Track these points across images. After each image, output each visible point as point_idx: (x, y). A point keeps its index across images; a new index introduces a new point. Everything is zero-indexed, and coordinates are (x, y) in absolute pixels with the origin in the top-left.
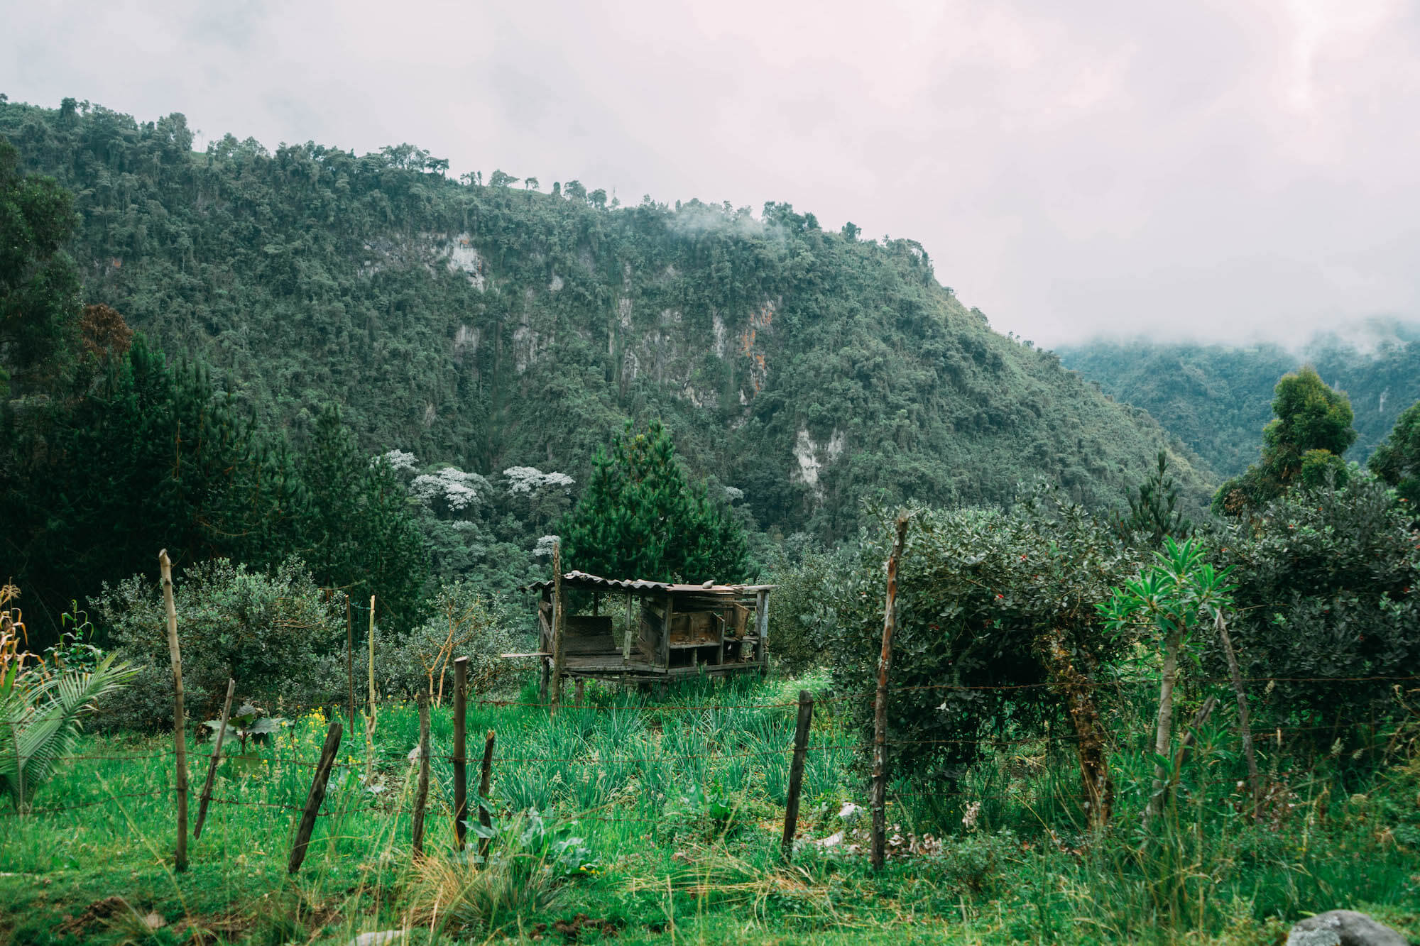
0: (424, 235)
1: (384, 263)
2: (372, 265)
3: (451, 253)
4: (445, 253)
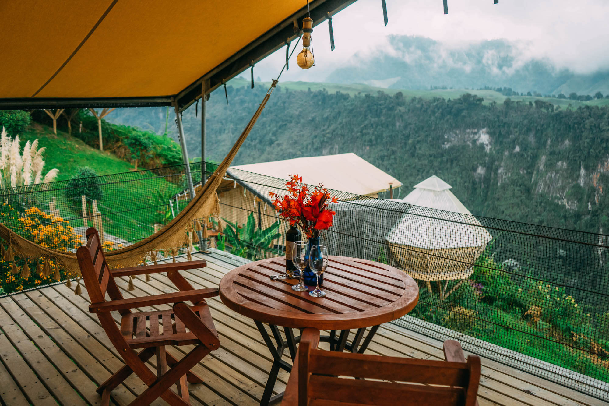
0: (468, 130)
1: (451, 142)
2: (447, 144)
3: (480, 137)
4: (476, 137)
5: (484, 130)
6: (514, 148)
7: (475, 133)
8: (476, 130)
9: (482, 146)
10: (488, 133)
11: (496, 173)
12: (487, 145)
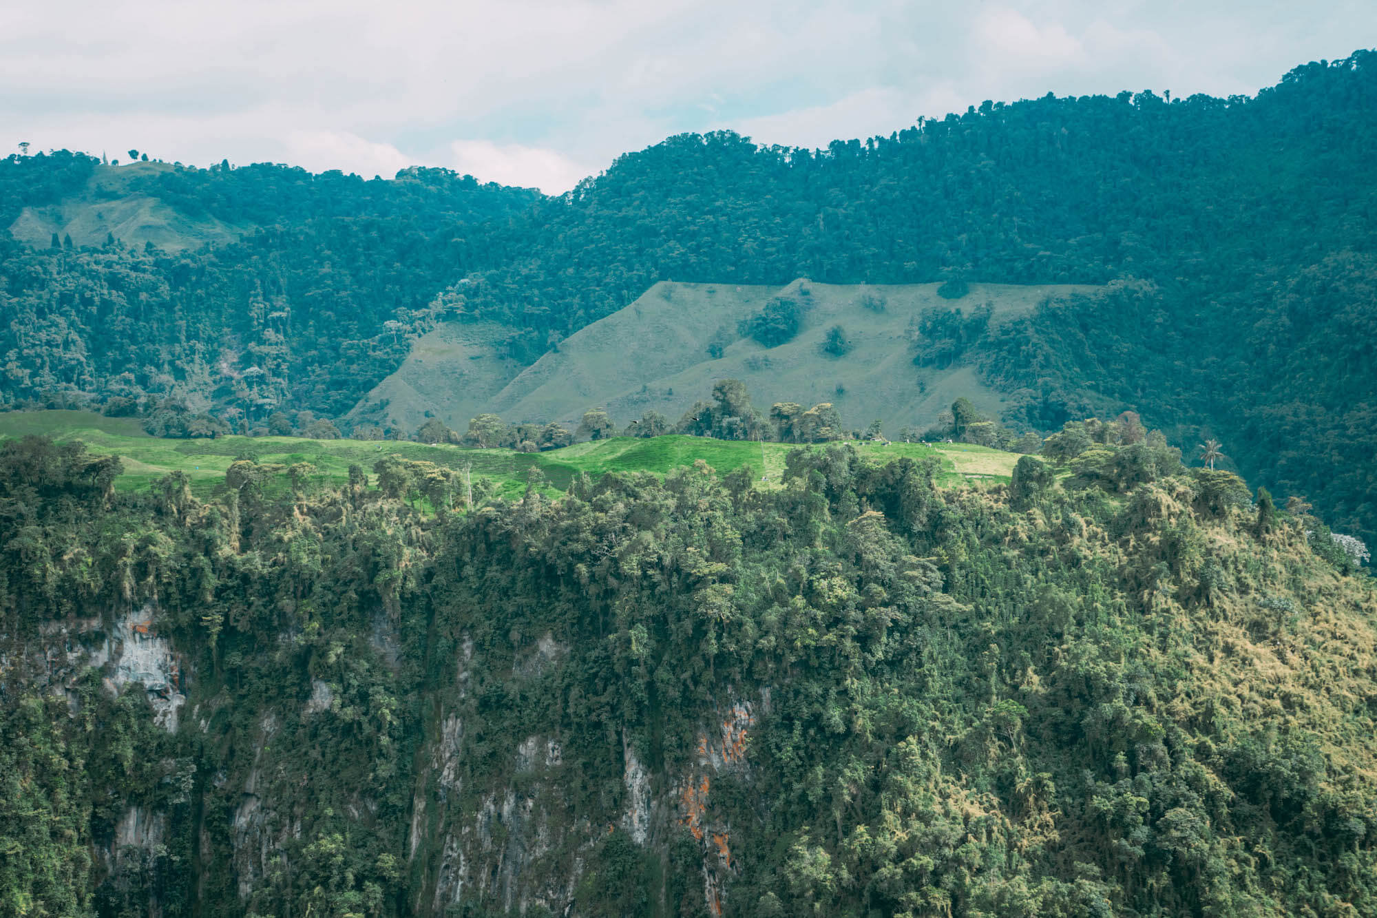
0: (53, 628)
3: (118, 654)
4: (101, 657)
5: (142, 618)
6: (305, 695)
7: (93, 640)
8: (96, 624)
9: (136, 702)
10: (160, 631)
11: (223, 837)
12: (162, 694)
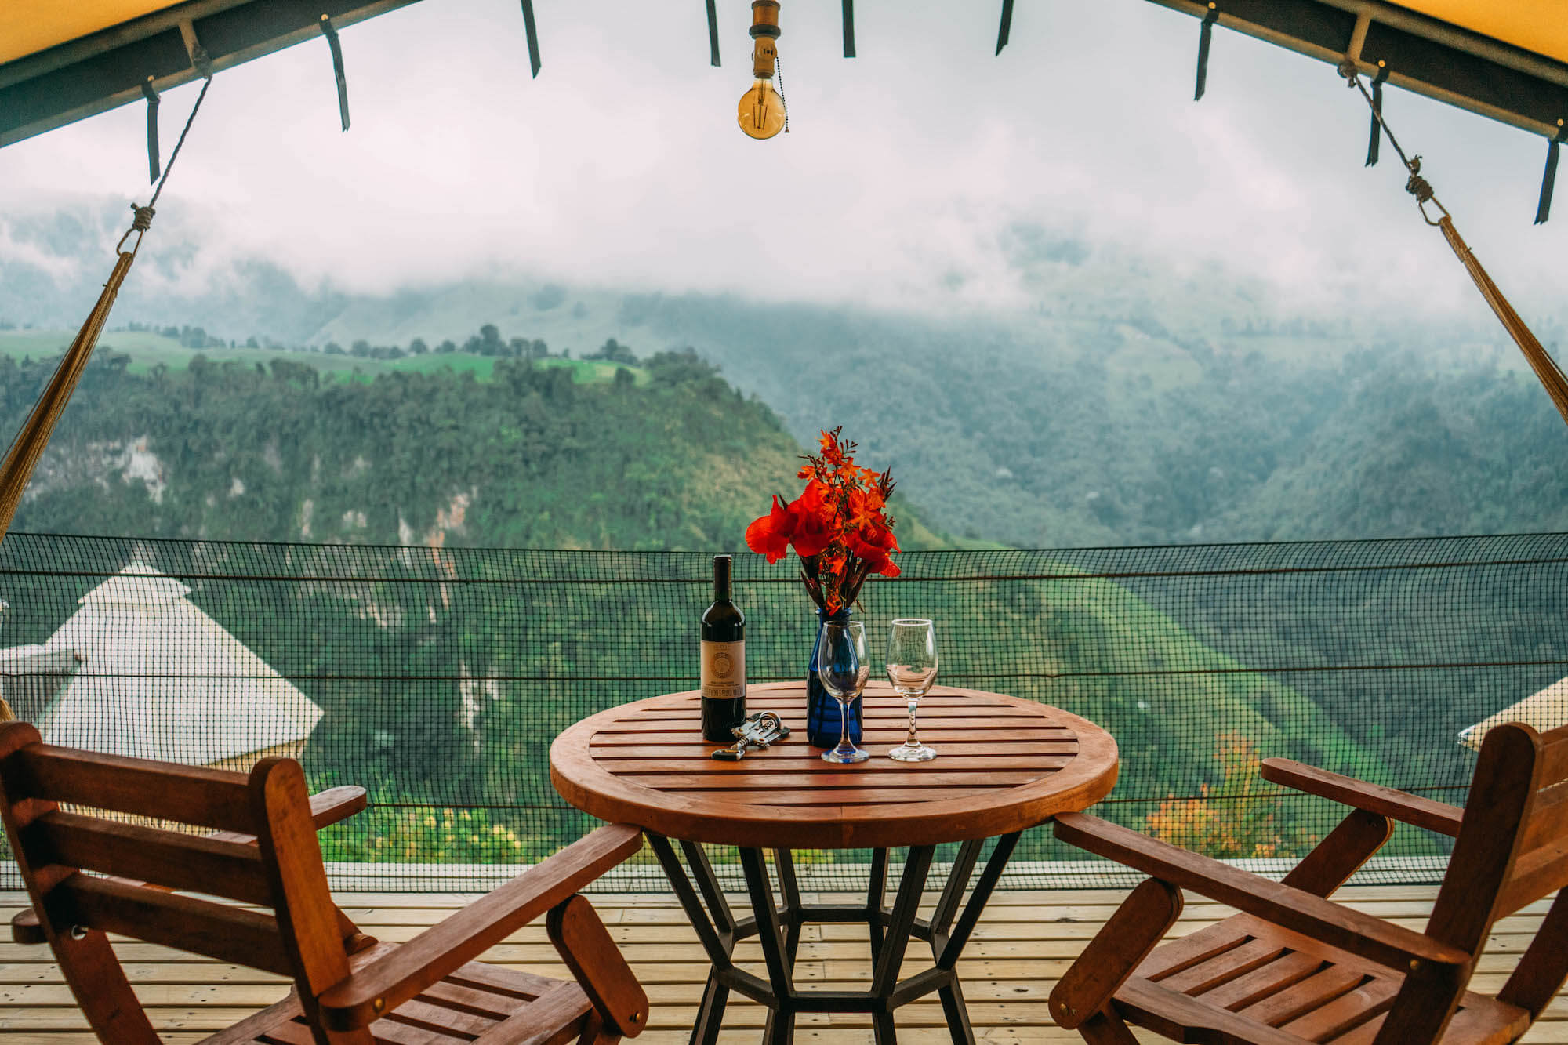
0: (94, 446)
1: (46, 482)
2: (34, 487)
3: (130, 461)
4: (120, 462)
5: (142, 442)
6: (229, 486)
7: (117, 453)
8: (117, 445)
9: (139, 488)
10: (152, 449)
12: (154, 483)
